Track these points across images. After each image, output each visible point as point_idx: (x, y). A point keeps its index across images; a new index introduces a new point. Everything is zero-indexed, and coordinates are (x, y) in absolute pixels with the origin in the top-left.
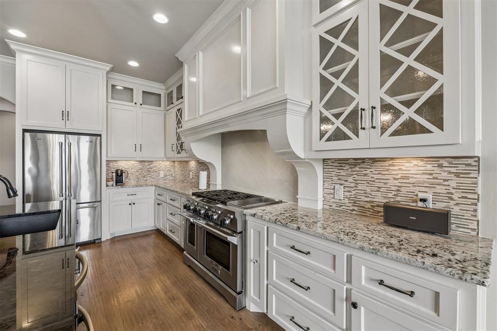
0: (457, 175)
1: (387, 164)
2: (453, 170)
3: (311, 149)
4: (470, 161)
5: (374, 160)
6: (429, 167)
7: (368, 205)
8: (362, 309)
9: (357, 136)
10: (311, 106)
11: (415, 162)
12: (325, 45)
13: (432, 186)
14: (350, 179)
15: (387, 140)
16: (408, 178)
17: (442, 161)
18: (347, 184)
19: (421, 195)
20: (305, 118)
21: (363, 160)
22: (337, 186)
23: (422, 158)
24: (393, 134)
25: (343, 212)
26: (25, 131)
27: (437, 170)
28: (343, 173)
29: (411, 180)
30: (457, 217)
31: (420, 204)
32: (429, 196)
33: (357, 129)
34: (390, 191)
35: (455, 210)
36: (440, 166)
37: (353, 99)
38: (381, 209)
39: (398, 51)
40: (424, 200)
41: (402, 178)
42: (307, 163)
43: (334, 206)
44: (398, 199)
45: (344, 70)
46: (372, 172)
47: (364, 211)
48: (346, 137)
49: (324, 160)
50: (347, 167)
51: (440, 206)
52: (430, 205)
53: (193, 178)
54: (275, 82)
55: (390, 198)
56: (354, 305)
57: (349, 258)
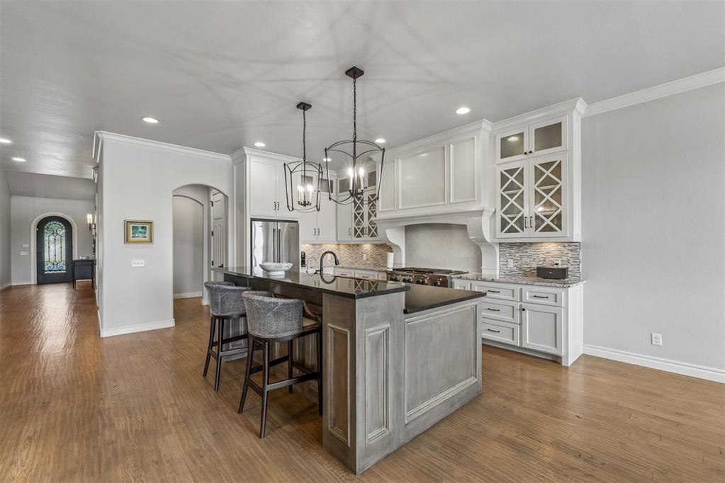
0: (572, 251)
1: (538, 245)
2: (570, 248)
3: (495, 237)
4: (577, 244)
5: (532, 244)
6: (559, 247)
7: (528, 270)
8: (527, 311)
9: (523, 230)
10: (495, 212)
11: (553, 244)
12: (504, 179)
13: (561, 257)
14: (517, 255)
15: (538, 234)
16: (549, 253)
17: (565, 244)
18: (515, 258)
19: (556, 262)
20: (491, 218)
21: (525, 244)
22: (509, 260)
23: (556, 243)
24: (541, 231)
25: (513, 275)
26: (252, 220)
27: (563, 249)
28: (512, 251)
29: (551, 254)
30: (571, 271)
31: (555, 266)
32: (559, 262)
33: (523, 226)
34: (540, 261)
35: (571, 268)
36: (564, 246)
37: (521, 211)
38: (535, 271)
39: (542, 190)
40: (557, 264)
41: (547, 253)
42: (490, 246)
43: (507, 273)
44: (544, 265)
45: (516, 194)
46: (530, 251)
47: (526, 273)
48: (516, 231)
49: (500, 243)
50: (516, 248)
51: (564, 266)
52: (560, 267)
53: (368, 260)
54: (474, 197)
55: (541, 264)
56: (524, 310)
57: (521, 290)
